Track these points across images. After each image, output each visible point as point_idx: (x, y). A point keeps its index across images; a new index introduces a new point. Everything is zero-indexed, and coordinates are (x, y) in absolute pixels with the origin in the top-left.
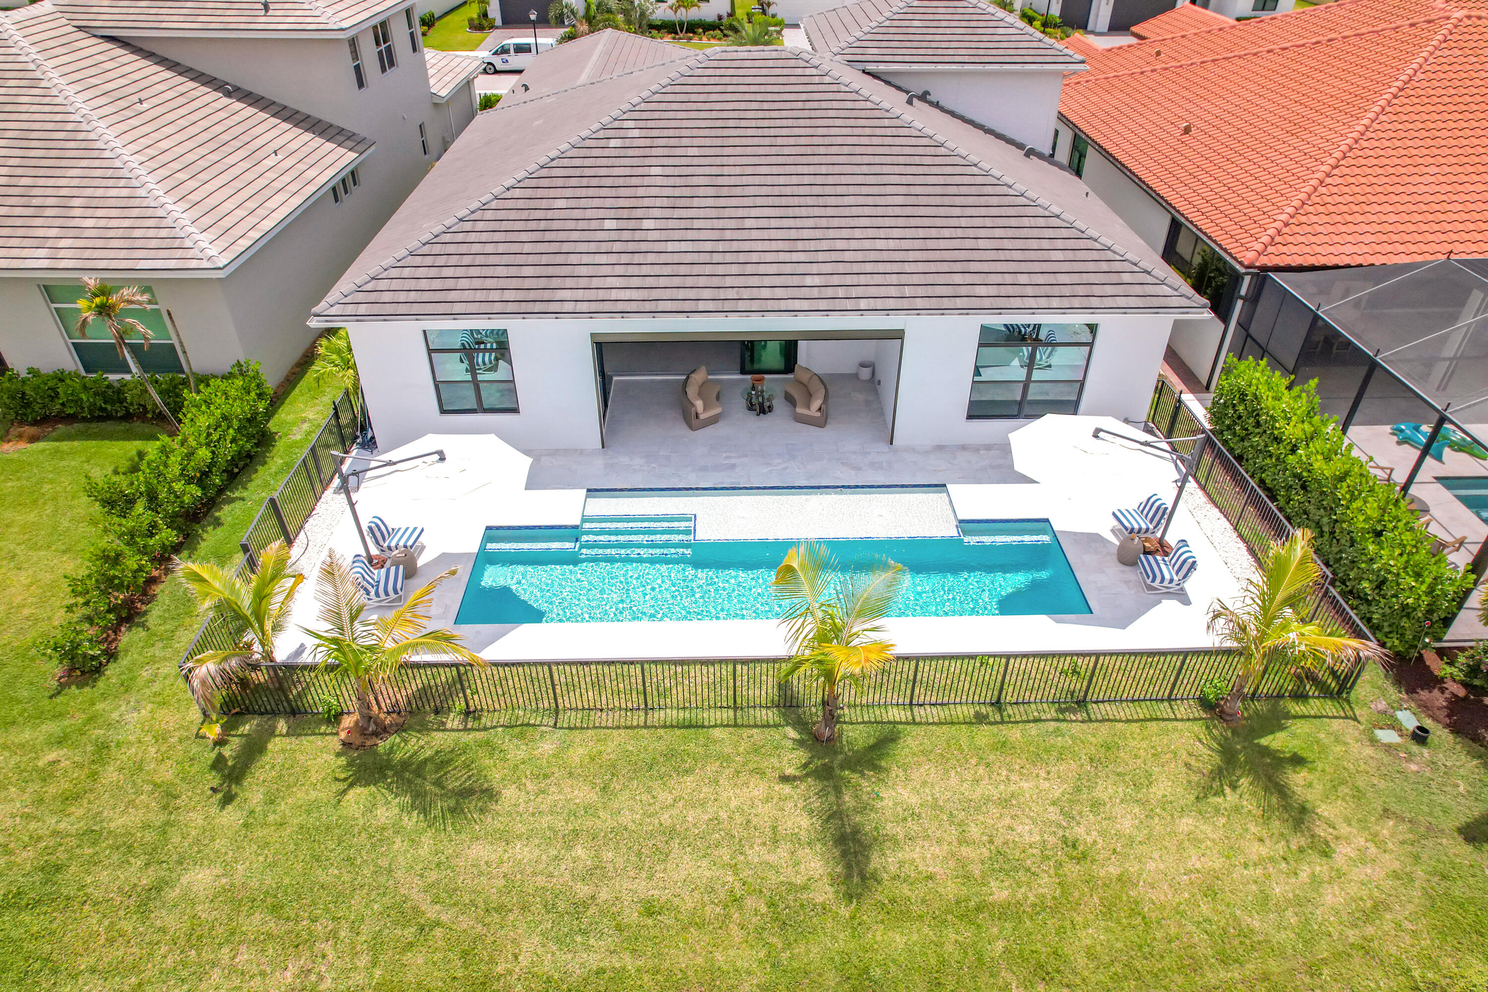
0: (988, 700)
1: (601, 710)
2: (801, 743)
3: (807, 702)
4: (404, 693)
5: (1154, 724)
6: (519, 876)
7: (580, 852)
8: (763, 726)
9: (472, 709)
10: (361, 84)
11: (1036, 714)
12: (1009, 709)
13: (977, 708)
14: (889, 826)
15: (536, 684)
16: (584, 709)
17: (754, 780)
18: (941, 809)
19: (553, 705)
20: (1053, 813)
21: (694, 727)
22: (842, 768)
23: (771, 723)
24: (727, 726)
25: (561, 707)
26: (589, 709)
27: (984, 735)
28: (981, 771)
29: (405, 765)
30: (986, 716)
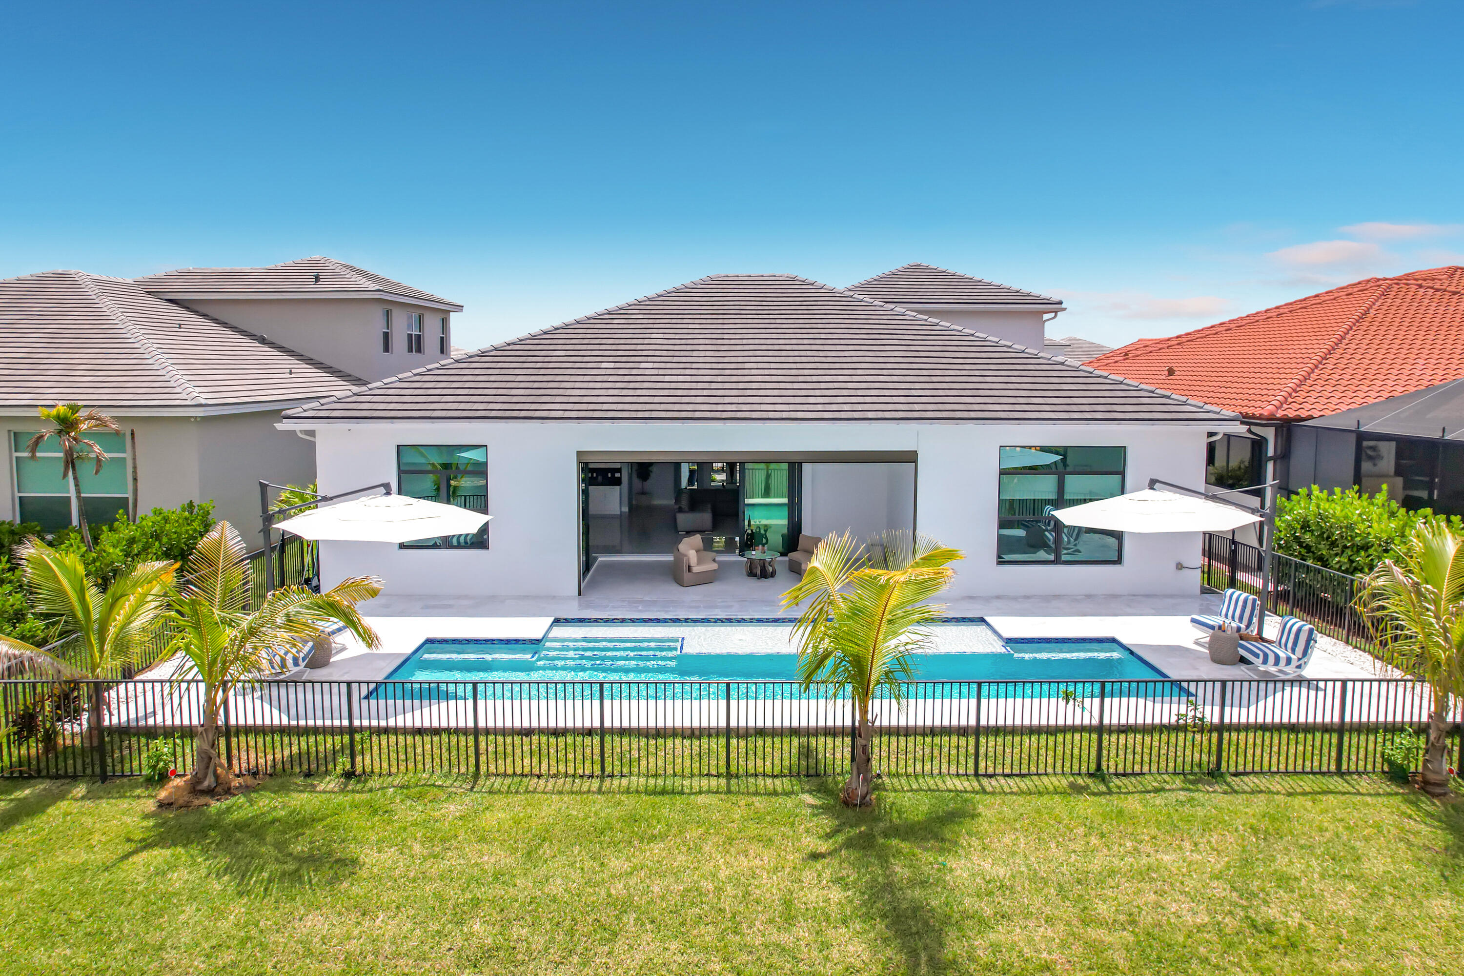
0: (1084, 769)
1: (539, 777)
2: (826, 809)
3: (830, 771)
4: (270, 757)
5: (1331, 797)
6: (370, 958)
7: (476, 927)
8: (769, 794)
9: (359, 769)
10: (387, 349)
11: (1155, 784)
12: (1117, 781)
13: (1072, 779)
14: (967, 901)
15: (454, 753)
16: (514, 774)
17: (754, 848)
18: (1045, 881)
19: (472, 769)
20: (1220, 889)
21: (668, 793)
22: (886, 835)
23: (780, 790)
24: (717, 792)
25: (483, 768)
26: (522, 775)
27: (1086, 805)
28: (1094, 840)
29: (241, 826)
30: (1087, 787)
